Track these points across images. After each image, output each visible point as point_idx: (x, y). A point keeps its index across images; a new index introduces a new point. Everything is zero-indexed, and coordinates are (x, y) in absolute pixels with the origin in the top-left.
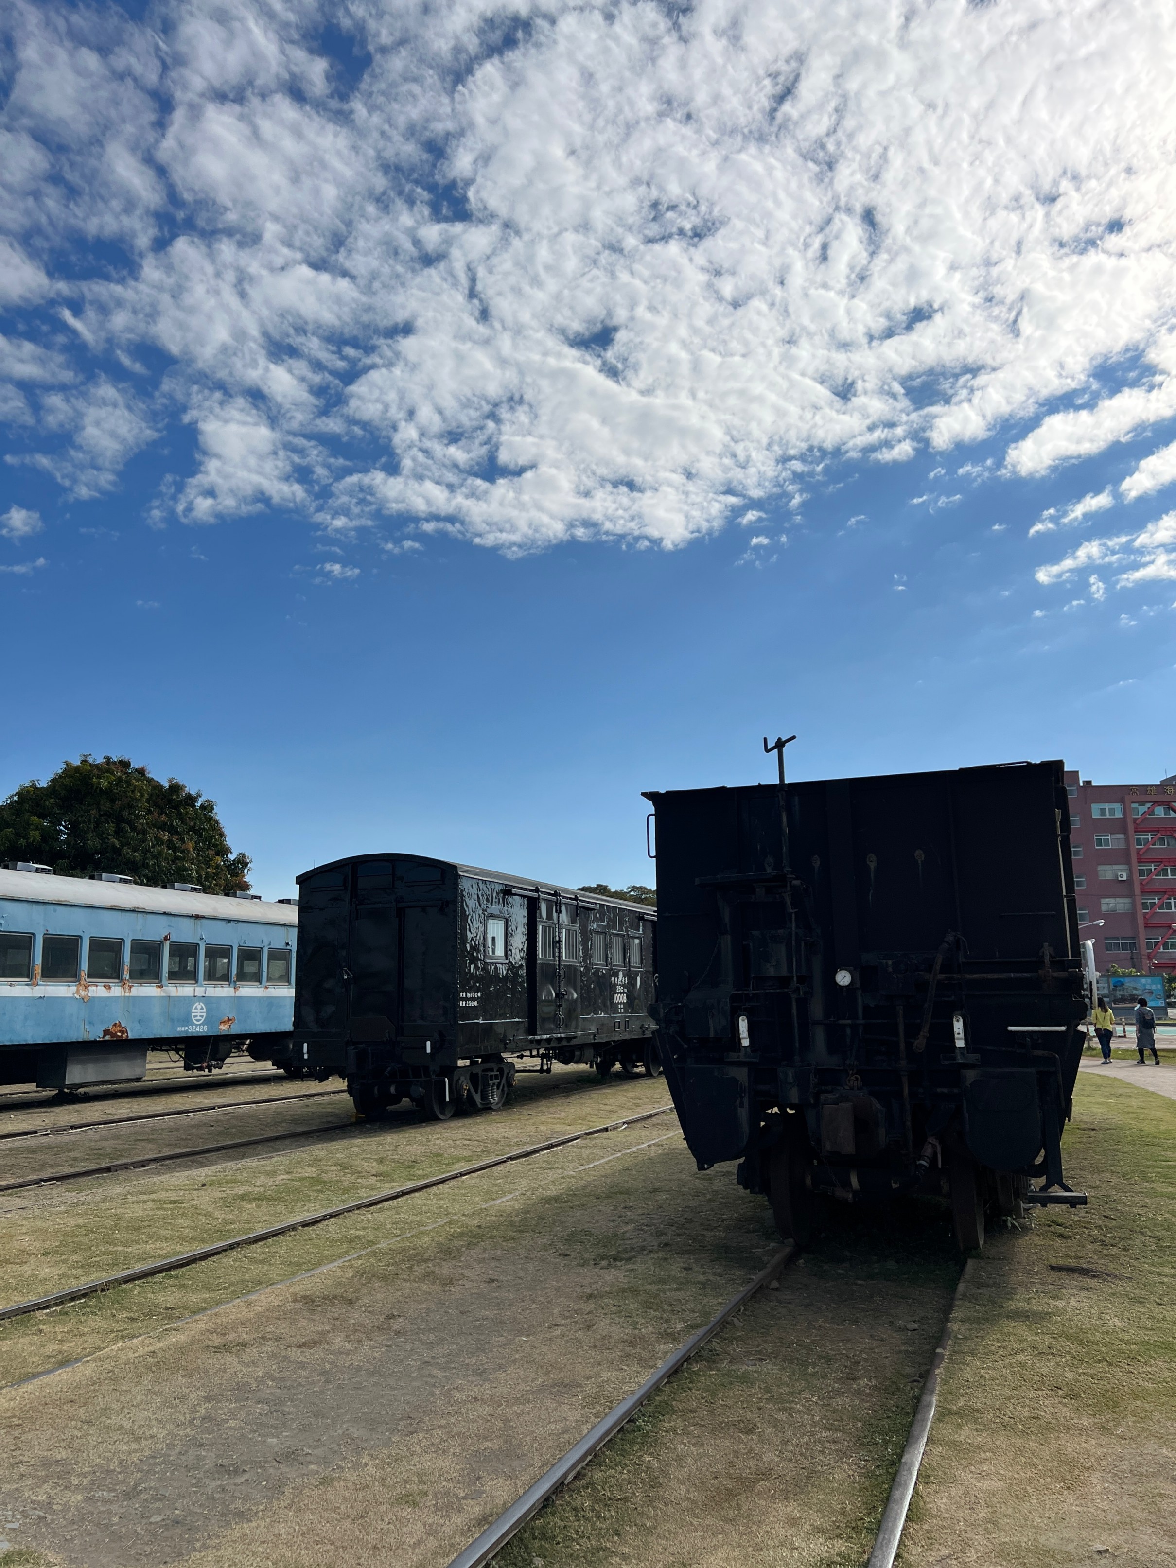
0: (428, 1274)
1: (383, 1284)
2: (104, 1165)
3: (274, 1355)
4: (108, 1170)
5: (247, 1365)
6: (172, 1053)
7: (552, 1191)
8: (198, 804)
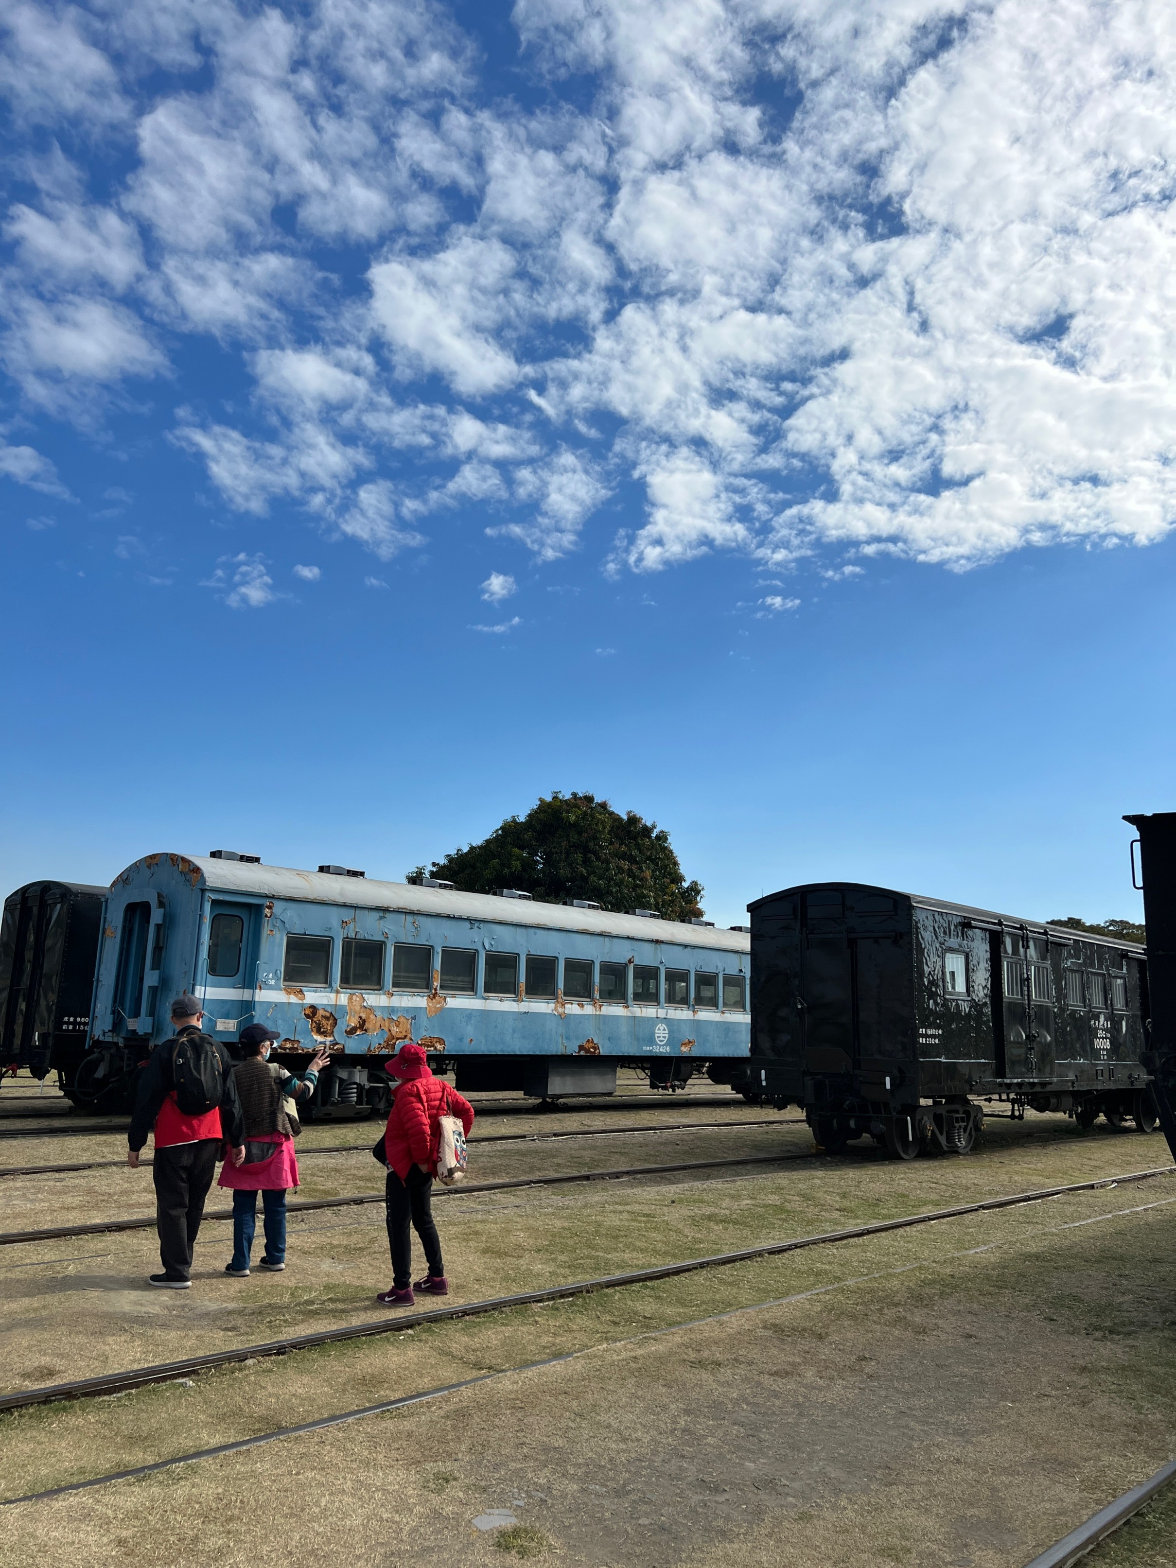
0: (900, 1319)
1: (852, 1323)
2: (583, 1173)
3: (745, 1380)
4: (587, 1178)
5: (722, 1384)
6: (638, 1071)
7: (1033, 1248)
8: (654, 835)
